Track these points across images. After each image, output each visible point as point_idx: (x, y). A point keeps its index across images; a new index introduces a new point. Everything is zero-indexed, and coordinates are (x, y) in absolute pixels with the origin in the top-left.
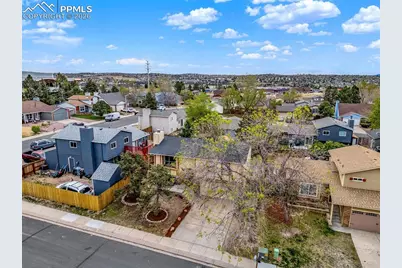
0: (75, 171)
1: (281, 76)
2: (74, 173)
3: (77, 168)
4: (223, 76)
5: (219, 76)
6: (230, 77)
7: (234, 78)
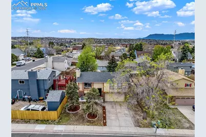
0: (24, 98)
1: (98, 39)
2: (24, 100)
3: (26, 97)
4: (69, 39)
5: (67, 39)
6: (72, 39)
7: (75, 40)
